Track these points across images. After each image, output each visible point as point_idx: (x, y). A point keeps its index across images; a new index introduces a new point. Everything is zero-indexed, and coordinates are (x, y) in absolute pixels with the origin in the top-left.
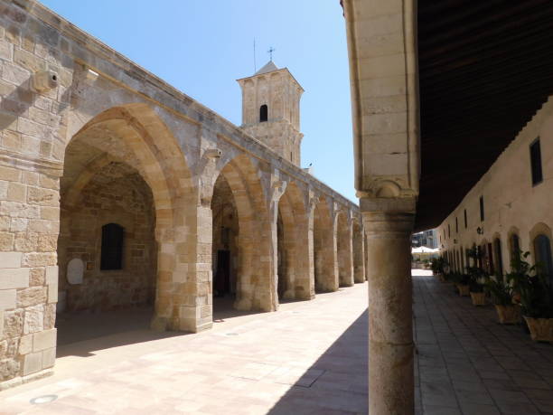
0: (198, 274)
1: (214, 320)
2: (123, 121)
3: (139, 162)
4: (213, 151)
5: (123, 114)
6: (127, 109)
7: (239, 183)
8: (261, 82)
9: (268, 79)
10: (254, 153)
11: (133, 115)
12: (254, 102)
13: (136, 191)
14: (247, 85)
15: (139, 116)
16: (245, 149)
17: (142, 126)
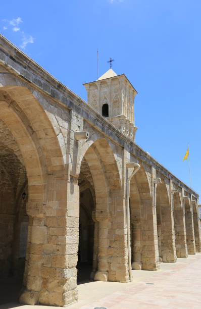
0: (67, 246)
1: (78, 284)
2: (4, 102)
3: (15, 142)
4: (81, 133)
5: (5, 96)
6: (8, 93)
7: (97, 163)
8: (103, 86)
9: (109, 84)
10: (111, 138)
11: (14, 99)
12: (98, 102)
13: (5, 171)
14: (92, 88)
15: (18, 99)
16: (105, 133)
17: (21, 109)
